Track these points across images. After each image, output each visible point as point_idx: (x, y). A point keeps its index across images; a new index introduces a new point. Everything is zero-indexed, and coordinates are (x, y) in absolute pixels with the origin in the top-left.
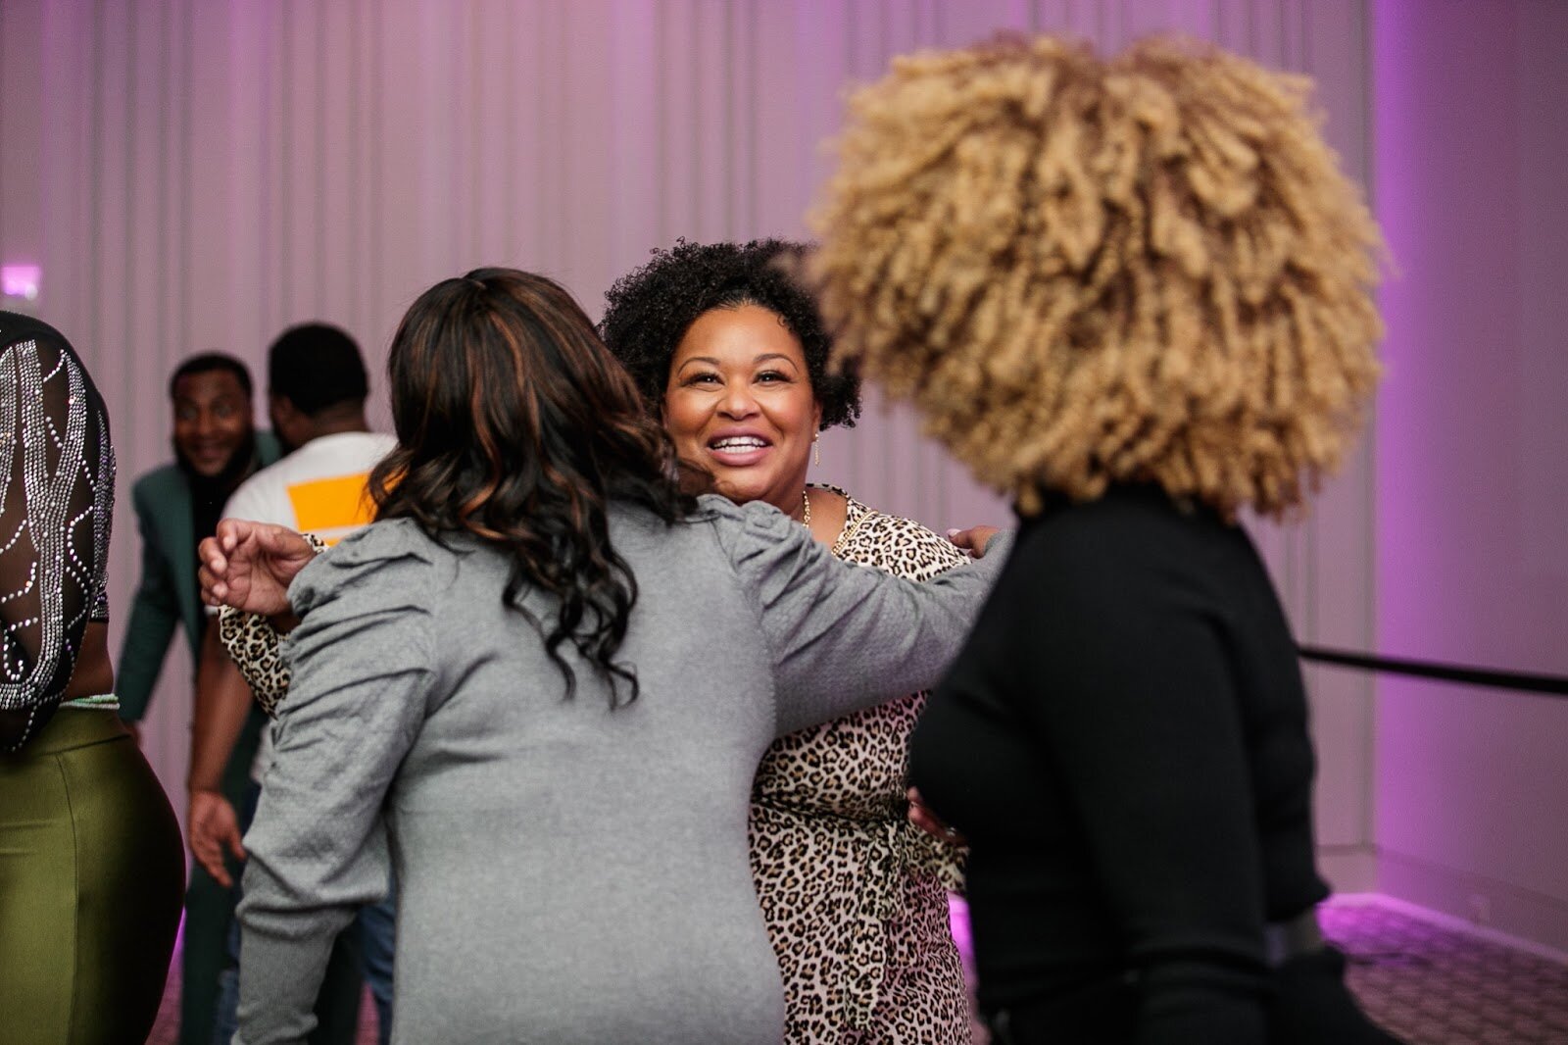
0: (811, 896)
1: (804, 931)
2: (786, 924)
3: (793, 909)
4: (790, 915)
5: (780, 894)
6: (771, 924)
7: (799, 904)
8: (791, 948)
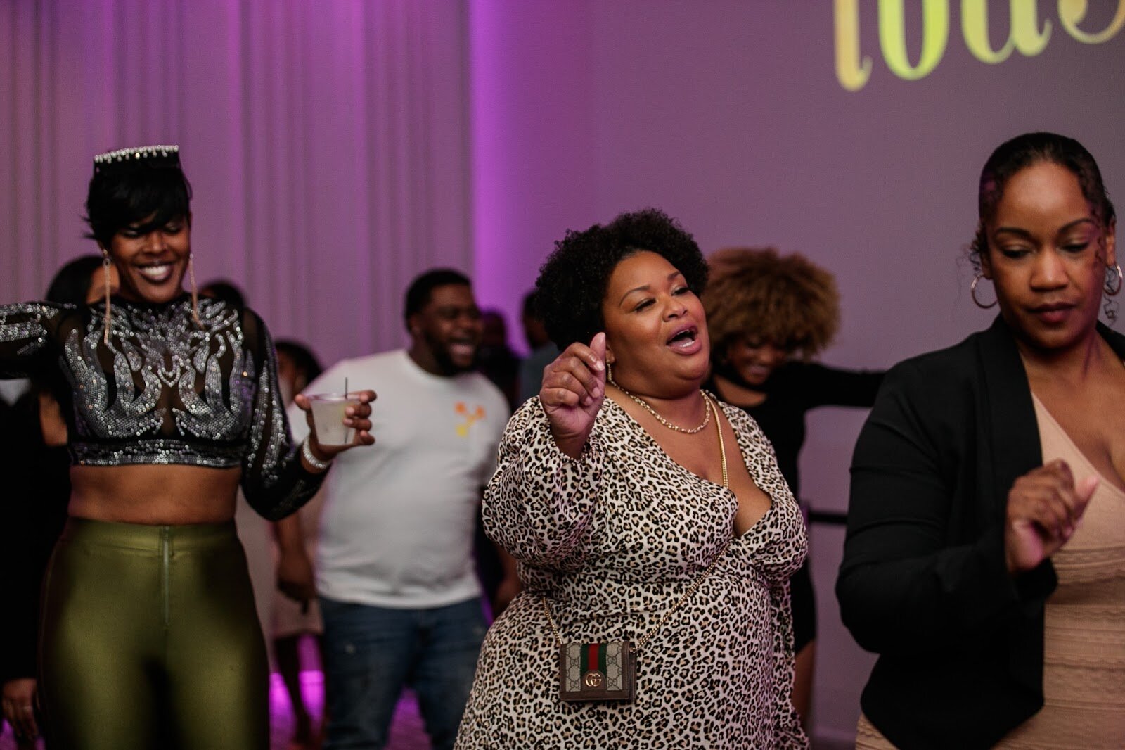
0: (698, 673)
1: (692, 698)
2: (679, 691)
3: (685, 680)
4: (682, 685)
5: (676, 669)
6: (670, 689)
7: (689, 678)
8: (682, 709)
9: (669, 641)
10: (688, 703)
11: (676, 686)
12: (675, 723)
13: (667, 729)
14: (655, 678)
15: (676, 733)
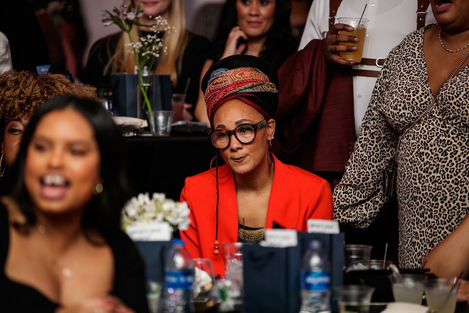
9: (442, 155)
10: (456, 186)
11: (448, 178)
12: (450, 197)
13: (446, 202)
14: (436, 175)
15: (451, 203)
